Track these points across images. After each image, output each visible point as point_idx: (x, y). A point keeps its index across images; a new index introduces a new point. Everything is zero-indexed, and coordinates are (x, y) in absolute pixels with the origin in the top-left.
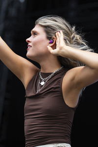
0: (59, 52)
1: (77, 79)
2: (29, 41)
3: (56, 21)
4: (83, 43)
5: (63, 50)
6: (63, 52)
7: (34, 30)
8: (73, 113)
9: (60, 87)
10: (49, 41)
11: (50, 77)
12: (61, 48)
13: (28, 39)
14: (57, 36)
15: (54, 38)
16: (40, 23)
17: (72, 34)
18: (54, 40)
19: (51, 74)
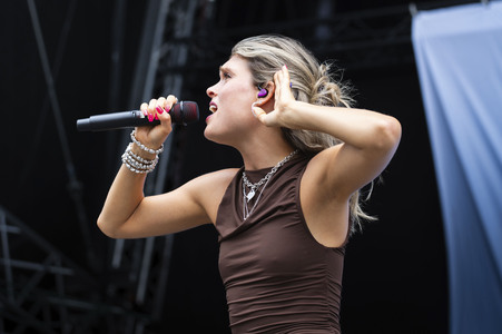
0: (278, 117)
1: (331, 178)
2: (212, 93)
3: (278, 47)
4: (343, 101)
5: (288, 113)
6: (289, 117)
7: (224, 67)
8: (341, 259)
9: (297, 204)
10: (258, 93)
11: (269, 177)
12: (283, 109)
13: (210, 89)
14: (277, 82)
15: (269, 85)
16: (240, 52)
17: (316, 79)
18: (271, 90)
19: (270, 170)
